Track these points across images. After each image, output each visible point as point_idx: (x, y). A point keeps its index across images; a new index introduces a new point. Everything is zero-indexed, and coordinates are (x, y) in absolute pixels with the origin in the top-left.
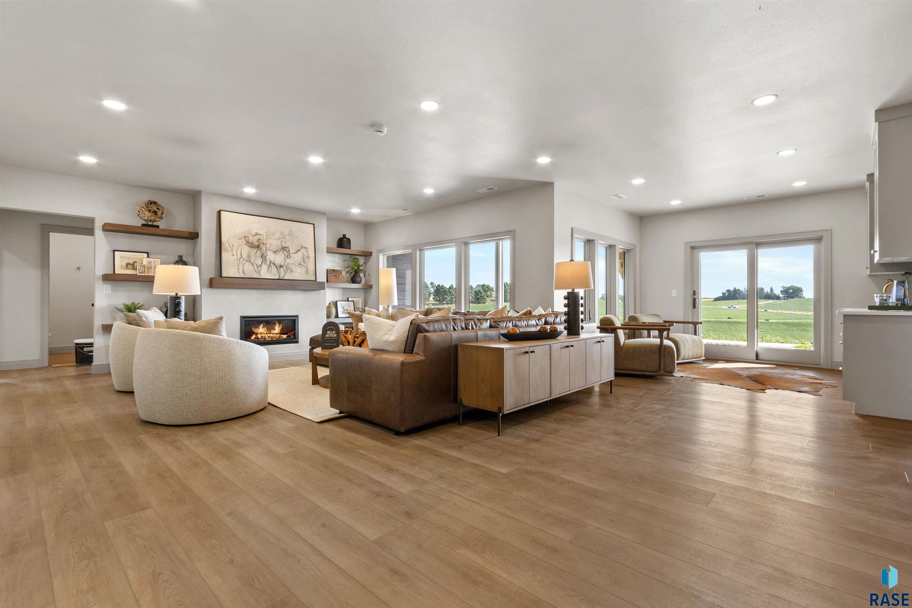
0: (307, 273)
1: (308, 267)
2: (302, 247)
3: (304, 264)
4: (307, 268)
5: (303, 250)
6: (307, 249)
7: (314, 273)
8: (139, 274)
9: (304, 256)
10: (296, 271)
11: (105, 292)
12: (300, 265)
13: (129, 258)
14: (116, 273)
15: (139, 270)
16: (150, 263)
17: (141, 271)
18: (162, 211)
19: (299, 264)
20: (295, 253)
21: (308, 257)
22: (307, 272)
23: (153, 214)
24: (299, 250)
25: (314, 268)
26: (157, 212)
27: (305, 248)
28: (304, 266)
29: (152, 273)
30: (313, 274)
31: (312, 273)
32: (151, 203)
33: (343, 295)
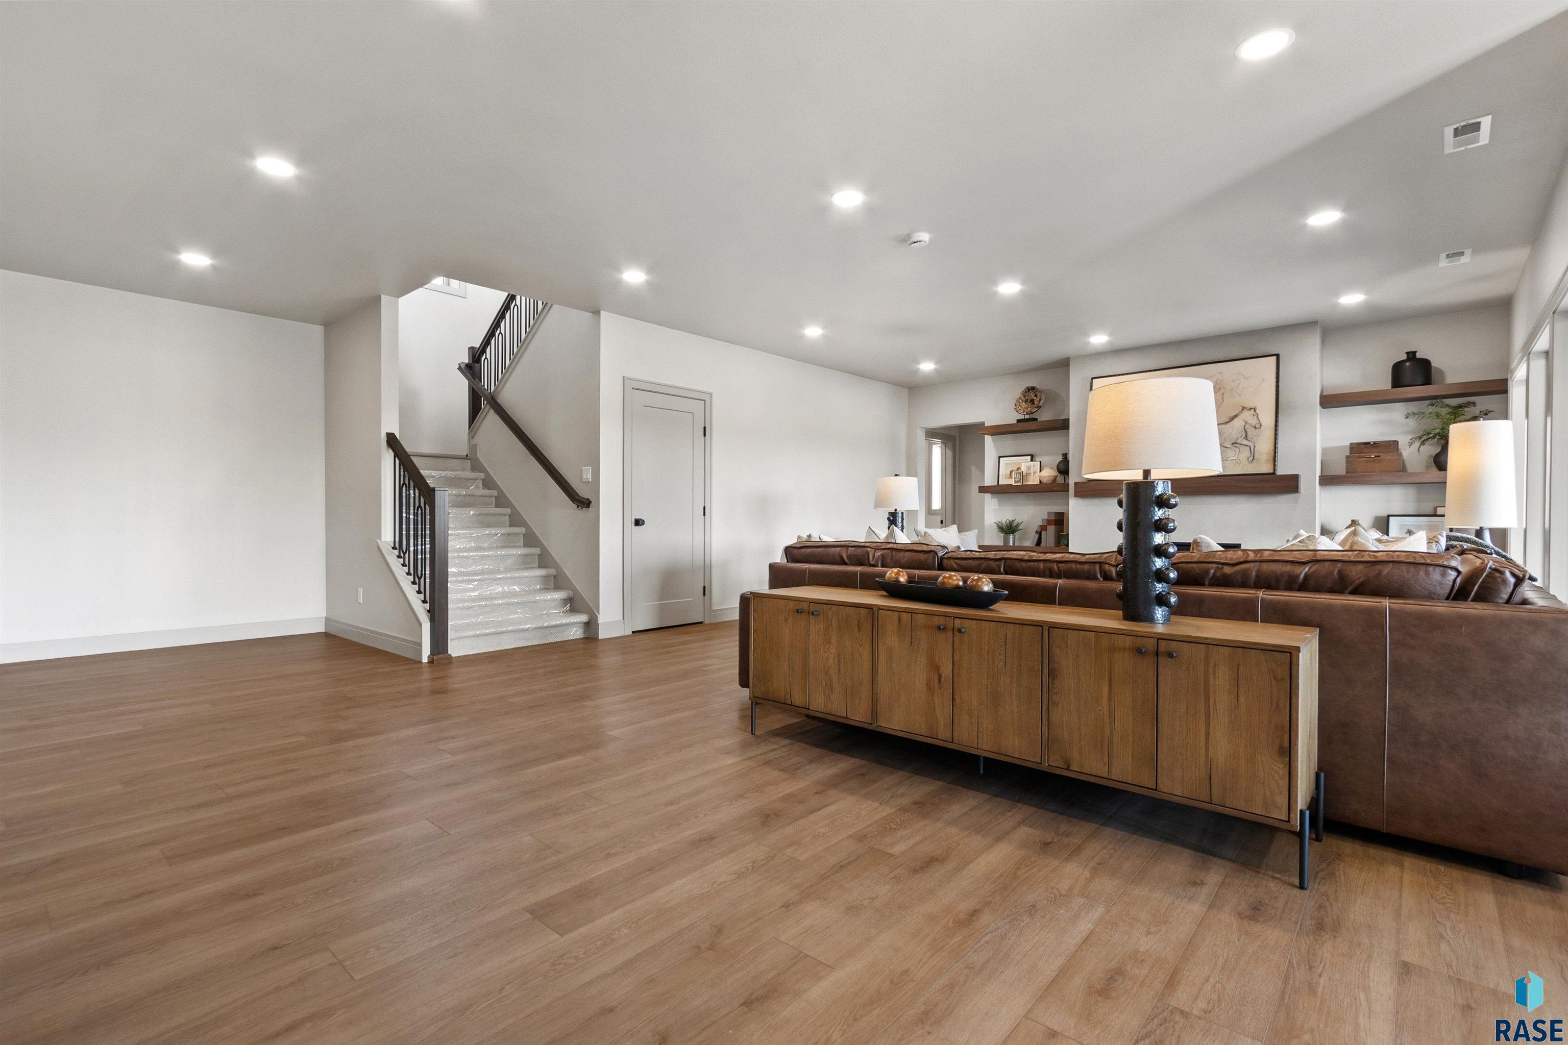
0: (1253, 459)
1: (1255, 447)
2: (1243, 409)
3: (1245, 442)
4: (1252, 449)
5: (1247, 415)
6: (1255, 411)
7: (1272, 459)
8: (1015, 483)
9: (1247, 426)
10: (1226, 459)
11: (992, 507)
12: (1236, 445)
13: (1013, 464)
14: (1000, 484)
15: (1015, 478)
16: (1029, 469)
17: (1016, 480)
18: (1040, 397)
19: (1233, 444)
20: (1227, 423)
21: (1257, 426)
22: (1251, 458)
23: (1030, 404)
24: (1236, 416)
25: (1272, 448)
26: (1034, 399)
27: (1250, 409)
28: (1246, 446)
29: (1031, 481)
30: (1267, 460)
31: (1264, 459)
32: (1029, 390)
33: (1418, 500)
